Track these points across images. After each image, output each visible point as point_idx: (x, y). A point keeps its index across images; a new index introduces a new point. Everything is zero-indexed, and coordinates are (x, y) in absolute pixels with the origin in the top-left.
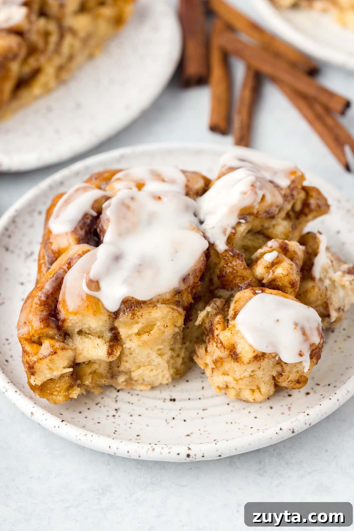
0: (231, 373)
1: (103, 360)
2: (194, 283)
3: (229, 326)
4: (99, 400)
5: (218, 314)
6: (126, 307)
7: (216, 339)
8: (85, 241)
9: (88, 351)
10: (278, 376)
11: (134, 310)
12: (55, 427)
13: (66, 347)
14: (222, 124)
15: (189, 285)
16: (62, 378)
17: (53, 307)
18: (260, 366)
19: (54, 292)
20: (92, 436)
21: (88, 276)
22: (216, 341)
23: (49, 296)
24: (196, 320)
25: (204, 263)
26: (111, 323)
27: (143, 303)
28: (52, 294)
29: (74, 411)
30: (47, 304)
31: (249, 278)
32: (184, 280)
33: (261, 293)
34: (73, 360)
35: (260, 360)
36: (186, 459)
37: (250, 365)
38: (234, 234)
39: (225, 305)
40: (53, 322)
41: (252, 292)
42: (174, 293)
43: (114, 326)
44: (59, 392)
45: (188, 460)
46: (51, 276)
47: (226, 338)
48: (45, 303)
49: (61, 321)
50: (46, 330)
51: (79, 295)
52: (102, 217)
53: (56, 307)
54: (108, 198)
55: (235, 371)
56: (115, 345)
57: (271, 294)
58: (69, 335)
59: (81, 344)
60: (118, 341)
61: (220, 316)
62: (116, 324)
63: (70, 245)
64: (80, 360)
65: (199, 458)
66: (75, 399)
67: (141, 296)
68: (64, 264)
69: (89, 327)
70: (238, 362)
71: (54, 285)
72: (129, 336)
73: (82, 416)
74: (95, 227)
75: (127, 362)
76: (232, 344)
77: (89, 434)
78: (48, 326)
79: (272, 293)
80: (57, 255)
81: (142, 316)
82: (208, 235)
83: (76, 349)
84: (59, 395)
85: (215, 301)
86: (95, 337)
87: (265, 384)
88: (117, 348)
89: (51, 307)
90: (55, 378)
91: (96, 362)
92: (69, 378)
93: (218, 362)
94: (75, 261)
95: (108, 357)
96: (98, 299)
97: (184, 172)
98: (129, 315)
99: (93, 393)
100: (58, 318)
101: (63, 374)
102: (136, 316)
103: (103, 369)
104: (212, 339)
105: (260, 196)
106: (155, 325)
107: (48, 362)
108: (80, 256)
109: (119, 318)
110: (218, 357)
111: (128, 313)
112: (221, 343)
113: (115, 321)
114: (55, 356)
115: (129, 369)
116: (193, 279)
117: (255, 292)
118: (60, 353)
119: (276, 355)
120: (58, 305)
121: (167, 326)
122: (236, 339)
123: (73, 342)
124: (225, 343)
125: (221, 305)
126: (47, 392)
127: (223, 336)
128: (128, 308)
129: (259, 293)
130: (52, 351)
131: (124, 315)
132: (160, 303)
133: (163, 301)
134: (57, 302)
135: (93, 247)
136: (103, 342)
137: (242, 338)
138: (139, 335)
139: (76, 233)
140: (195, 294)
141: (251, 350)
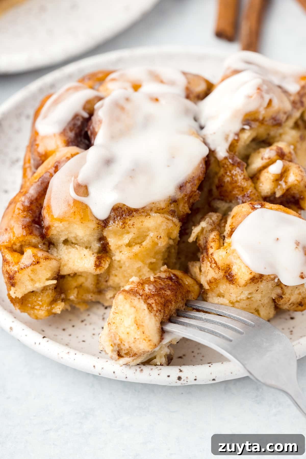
0: (227, 296)
1: (90, 273)
2: (192, 192)
3: (225, 244)
4: (84, 316)
5: (214, 231)
6: (117, 215)
7: (210, 258)
8: (74, 144)
9: (74, 262)
10: (278, 299)
11: (125, 218)
12: (35, 343)
13: (50, 256)
14: (228, 29)
15: (186, 193)
16: (45, 291)
17: (37, 213)
18: (258, 288)
19: (38, 198)
20: (75, 354)
21: (75, 180)
22: (211, 261)
23: (33, 201)
24: (190, 236)
25: (202, 170)
26: (100, 232)
27: (135, 211)
28: (36, 199)
29: (57, 328)
30: (31, 210)
31: (249, 189)
32: (181, 187)
33: (260, 208)
34: (57, 271)
35: (258, 282)
36: (176, 382)
37: (246, 287)
38: (237, 141)
39: (221, 220)
40: (36, 230)
41: (250, 207)
42: (169, 201)
43: (103, 236)
44: (42, 306)
45: (179, 383)
46: (37, 180)
47: (221, 258)
48: (29, 209)
49: (46, 229)
50: (28, 237)
51: (65, 200)
52: (94, 118)
53: (40, 214)
54: (100, 99)
55: (231, 294)
56: (103, 256)
57: (271, 209)
58: (53, 244)
59: (66, 254)
60: (107, 252)
61: (215, 233)
62: (105, 234)
63: (58, 147)
64: (65, 271)
65: (191, 382)
66: (58, 314)
67: (133, 204)
68: (51, 168)
69: (75, 236)
70: (233, 284)
71: (39, 189)
72: (119, 247)
73: (65, 334)
74: (86, 129)
75: (116, 276)
76: (227, 265)
77: (72, 352)
78: (30, 234)
79: (273, 208)
80: (43, 158)
81: (133, 225)
82: (209, 141)
83: (60, 259)
84: (42, 309)
85: (211, 215)
86: (81, 248)
87: (263, 306)
88: (105, 260)
89: (35, 213)
90: (37, 291)
91: (83, 275)
92: (52, 291)
93: (212, 283)
94: (62, 165)
95: (96, 270)
96: (86, 205)
97: (184, 74)
98: (120, 224)
99: (78, 309)
100: (43, 225)
101: (46, 286)
102: (127, 225)
103: (89, 283)
104: (206, 258)
105: (267, 101)
106: (148, 235)
107: (30, 273)
108: (68, 159)
109: (109, 227)
110: (213, 277)
111: (118, 222)
112: (216, 263)
113: (104, 230)
114: (37, 266)
115: (119, 284)
116: (190, 187)
117: (254, 207)
118: (43, 262)
119: (275, 277)
120: (42, 211)
121: (160, 237)
122: (232, 259)
123: (57, 252)
124: (220, 263)
125: (217, 221)
126: (29, 306)
127: (217, 256)
128: (119, 216)
129: (258, 208)
130: (35, 260)
131: (114, 224)
132: (153, 212)
133: (157, 210)
134: (42, 208)
135: (82, 150)
136: (91, 252)
137: (238, 258)
138: (130, 247)
139: (65, 135)
140: (193, 204)
141: (248, 272)
